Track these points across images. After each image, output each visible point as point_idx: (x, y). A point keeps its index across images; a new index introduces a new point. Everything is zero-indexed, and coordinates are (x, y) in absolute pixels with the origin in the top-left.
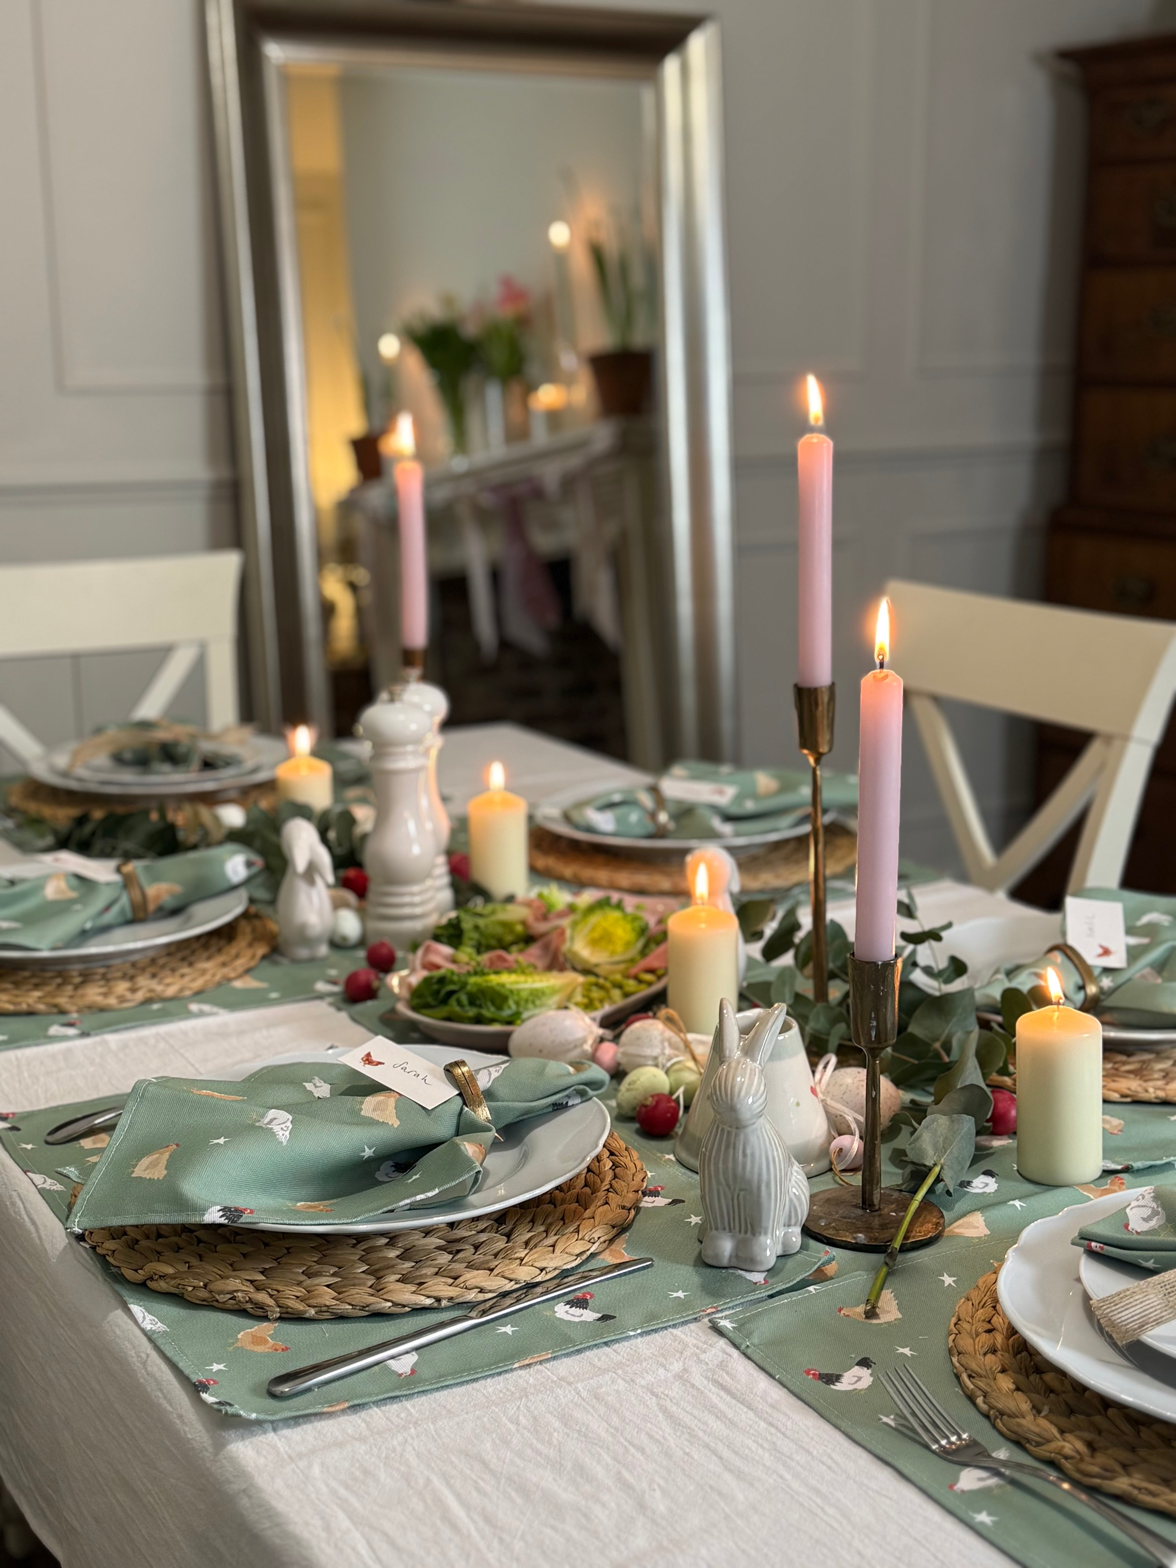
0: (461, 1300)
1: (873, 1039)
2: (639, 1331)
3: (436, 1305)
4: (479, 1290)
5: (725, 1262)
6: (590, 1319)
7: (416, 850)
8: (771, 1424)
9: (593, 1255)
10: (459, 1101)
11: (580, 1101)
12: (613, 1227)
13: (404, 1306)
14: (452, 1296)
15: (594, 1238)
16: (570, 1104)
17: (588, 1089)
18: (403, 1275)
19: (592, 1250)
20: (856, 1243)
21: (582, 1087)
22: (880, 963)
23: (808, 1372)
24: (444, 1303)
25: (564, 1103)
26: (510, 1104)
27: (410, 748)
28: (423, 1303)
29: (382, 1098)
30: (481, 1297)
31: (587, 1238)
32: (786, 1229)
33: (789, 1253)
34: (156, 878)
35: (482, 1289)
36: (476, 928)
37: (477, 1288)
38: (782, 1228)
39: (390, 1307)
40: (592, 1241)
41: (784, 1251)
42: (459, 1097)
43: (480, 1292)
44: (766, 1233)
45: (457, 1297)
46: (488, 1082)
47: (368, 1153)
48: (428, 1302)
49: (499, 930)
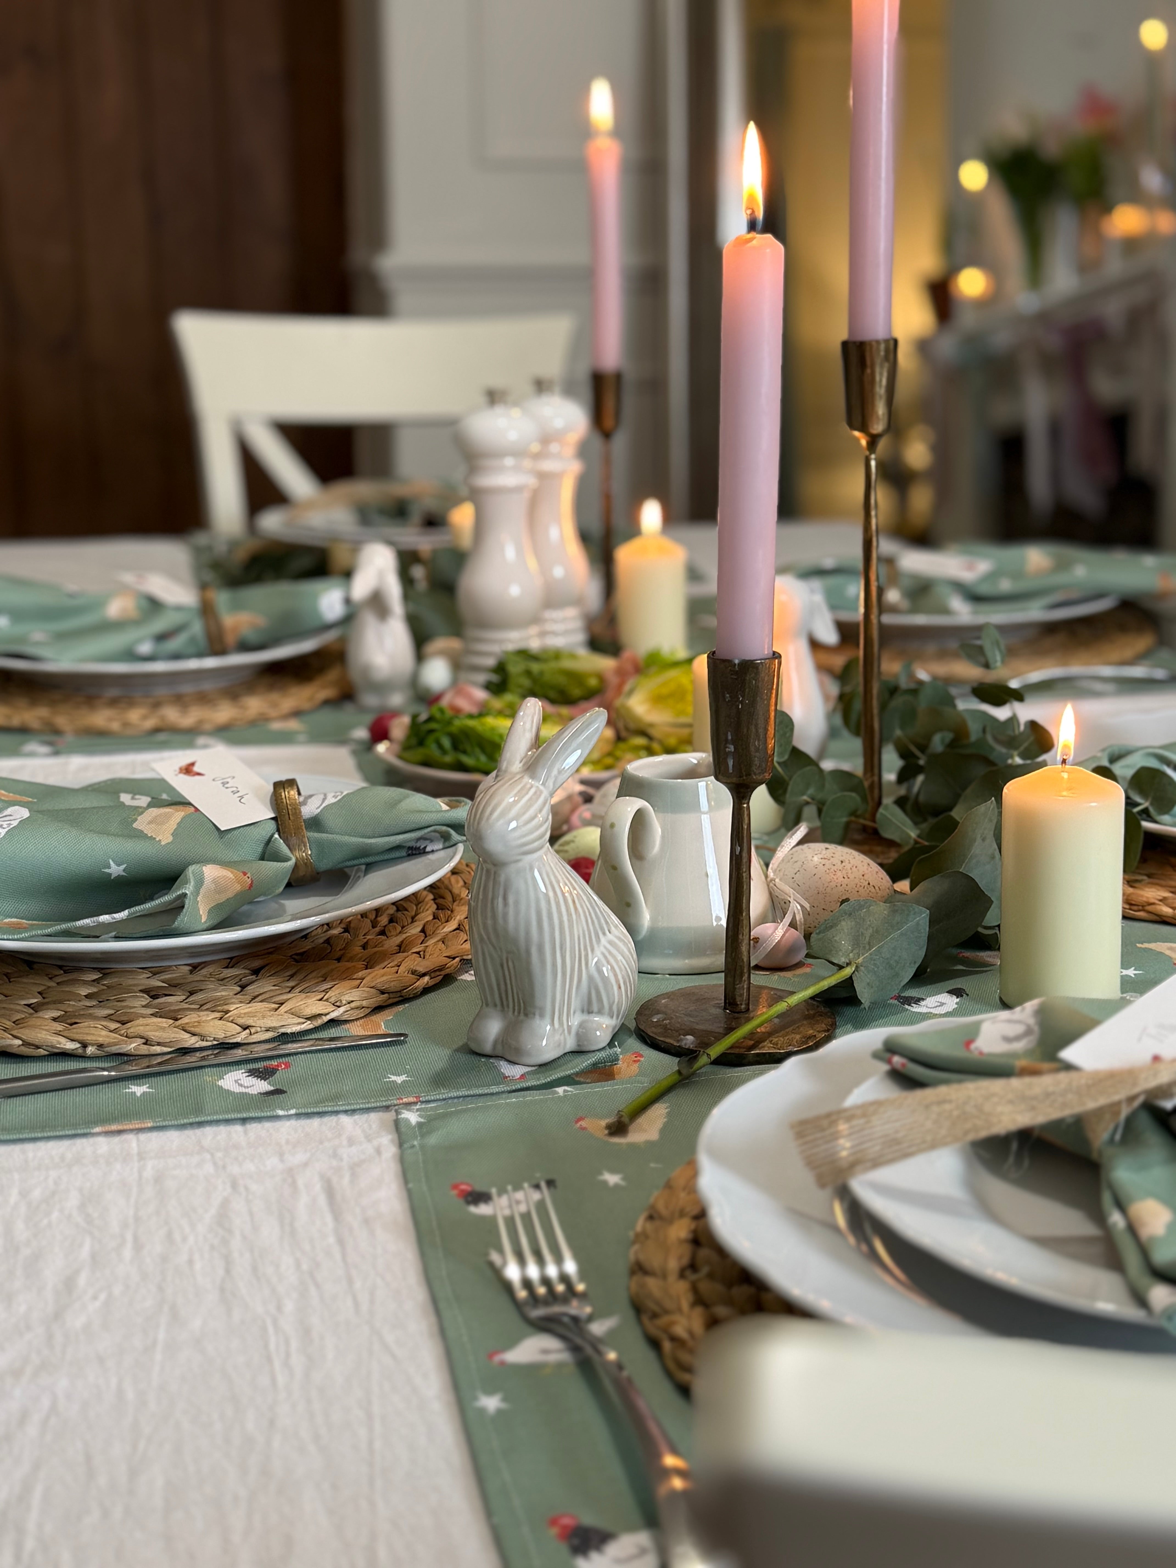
0: (114, 1049)
1: (731, 771)
2: (293, 1112)
3: (80, 1051)
4: (144, 1041)
5: (488, 1048)
6: (254, 1091)
7: (515, 591)
8: (341, 1242)
9: (333, 1022)
10: (272, 825)
11: (441, 846)
12: (383, 993)
13: (38, 1047)
14: (102, 1042)
15: (341, 1001)
16: (428, 849)
17: (452, 832)
18: (66, 1012)
19: (333, 1015)
20: (679, 1046)
21: (444, 828)
22: (737, 662)
23: (455, 1187)
24: (90, 1050)
25: (422, 847)
26: (338, 838)
27: (509, 461)
28: (62, 1046)
29: (170, 810)
30: (145, 1050)
31: (332, 1000)
32: (585, 1017)
33: (587, 1049)
34: (236, 606)
35: (147, 1040)
36: (528, 673)
37: (142, 1038)
38: (578, 1014)
39: (19, 1046)
40: (338, 1004)
41: (579, 1045)
42: (273, 822)
43: (145, 1044)
44: (542, 1016)
45: (110, 1045)
46: (318, 807)
47: (115, 870)
48: (70, 1046)
49: (562, 680)
